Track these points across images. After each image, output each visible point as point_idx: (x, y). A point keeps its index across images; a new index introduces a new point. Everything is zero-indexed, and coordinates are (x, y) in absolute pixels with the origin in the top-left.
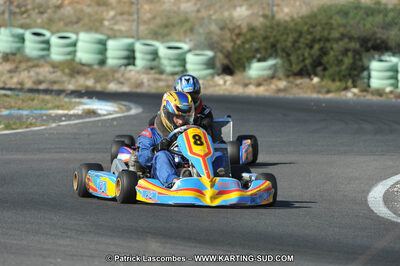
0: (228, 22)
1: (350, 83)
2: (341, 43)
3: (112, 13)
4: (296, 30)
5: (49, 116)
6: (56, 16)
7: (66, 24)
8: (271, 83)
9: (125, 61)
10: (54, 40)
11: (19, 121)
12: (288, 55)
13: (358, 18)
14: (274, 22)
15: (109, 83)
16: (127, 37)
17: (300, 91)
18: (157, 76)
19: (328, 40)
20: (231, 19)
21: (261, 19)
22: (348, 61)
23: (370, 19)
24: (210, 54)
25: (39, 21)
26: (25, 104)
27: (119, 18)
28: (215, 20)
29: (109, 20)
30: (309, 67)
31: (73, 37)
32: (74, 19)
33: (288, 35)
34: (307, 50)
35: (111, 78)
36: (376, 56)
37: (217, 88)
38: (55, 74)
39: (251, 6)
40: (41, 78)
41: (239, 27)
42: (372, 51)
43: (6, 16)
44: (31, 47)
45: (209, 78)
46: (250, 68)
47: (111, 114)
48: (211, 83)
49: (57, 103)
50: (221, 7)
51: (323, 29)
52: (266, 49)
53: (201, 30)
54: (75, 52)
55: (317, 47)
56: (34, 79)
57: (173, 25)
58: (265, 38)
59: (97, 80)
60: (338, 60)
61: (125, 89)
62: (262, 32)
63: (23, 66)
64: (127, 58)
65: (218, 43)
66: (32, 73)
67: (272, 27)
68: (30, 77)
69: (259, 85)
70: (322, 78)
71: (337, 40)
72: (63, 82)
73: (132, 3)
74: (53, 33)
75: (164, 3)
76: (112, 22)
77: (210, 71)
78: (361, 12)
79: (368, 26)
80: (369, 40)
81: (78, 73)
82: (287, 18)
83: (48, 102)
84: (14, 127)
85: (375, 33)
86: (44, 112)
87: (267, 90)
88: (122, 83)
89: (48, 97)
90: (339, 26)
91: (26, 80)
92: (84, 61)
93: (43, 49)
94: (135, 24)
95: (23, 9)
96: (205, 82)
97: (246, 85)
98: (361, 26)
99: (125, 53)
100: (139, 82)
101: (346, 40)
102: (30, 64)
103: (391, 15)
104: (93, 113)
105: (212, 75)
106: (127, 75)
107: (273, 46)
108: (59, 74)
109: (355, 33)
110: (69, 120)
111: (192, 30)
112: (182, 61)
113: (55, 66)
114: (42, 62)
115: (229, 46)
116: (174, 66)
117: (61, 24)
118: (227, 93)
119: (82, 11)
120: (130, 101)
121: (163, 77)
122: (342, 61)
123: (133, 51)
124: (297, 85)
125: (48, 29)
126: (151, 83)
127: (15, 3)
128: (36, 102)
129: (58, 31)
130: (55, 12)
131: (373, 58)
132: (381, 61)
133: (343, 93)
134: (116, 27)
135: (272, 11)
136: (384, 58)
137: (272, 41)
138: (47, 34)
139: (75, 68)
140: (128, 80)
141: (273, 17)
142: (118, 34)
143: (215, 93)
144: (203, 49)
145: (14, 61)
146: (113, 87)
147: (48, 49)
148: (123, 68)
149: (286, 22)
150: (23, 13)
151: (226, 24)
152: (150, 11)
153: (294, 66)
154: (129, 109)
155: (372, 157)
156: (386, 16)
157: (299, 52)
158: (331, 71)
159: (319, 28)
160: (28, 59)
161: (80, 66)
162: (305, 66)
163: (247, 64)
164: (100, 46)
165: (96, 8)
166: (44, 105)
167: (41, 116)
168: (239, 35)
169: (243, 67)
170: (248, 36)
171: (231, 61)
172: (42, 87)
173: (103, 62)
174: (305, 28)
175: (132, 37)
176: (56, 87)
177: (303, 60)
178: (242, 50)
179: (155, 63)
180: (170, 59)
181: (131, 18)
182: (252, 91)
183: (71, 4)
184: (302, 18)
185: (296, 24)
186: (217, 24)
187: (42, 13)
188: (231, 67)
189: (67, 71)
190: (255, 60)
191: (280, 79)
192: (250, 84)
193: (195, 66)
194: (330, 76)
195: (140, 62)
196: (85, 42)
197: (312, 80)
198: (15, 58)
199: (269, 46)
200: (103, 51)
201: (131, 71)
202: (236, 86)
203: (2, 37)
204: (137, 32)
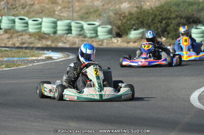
0: (118, 10)
2: (176, 20)
3: (59, 8)
4: (153, 14)
5: (28, 60)
6: (31, 10)
7: (36, 14)
8: (141, 41)
9: (66, 32)
10: (30, 22)
11: (13, 63)
12: (150, 27)
13: (185, 7)
14: (142, 10)
15: (58, 43)
16: (67, 19)
18: (83, 39)
19: (170, 19)
20: (120, 9)
21: (135, 9)
23: (191, 7)
24: (110, 27)
25: (22, 12)
26: (16, 55)
27: (63, 10)
28: (112, 10)
29: (58, 11)
30: (160, 32)
31: (40, 20)
32: (40, 11)
33: (149, 16)
34: (159, 24)
35: (59, 40)
36: (195, 26)
37: (114, 44)
38: (31, 39)
39: (130, 2)
40: (24, 41)
41: (124, 13)
42: (192, 24)
43: (6, 10)
44: (19, 26)
45: (110, 39)
46: (130, 34)
47: (60, 59)
48: (110, 41)
49: (32, 54)
50: (114, 3)
51: (167, 13)
53: (105, 15)
54: (41, 27)
55: (164, 22)
56: (20, 42)
57: (91, 13)
58: (138, 18)
59: (53, 42)
60: (174, 29)
61: (67, 46)
62: (136, 15)
63: (15, 35)
64: (68, 30)
65: (113, 21)
66: (19, 39)
67: (141, 13)
68: (18, 41)
69: (135, 42)
70: (167, 38)
71: (174, 19)
72: (35, 43)
73: (69, 2)
74: (30, 18)
75: (86, 2)
76: (59, 12)
77: (110, 36)
78: (186, 4)
79: (190, 11)
80: (191, 18)
81: (43, 38)
82: (149, 8)
83: (27, 53)
84: (10, 66)
85: (193, 15)
86: (25, 58)
87: (139, 45)
88: (65, 43)
89: (27, 51)
90: (175, 11)
91: (16, 42)
92: (45, 32)
93: (25, 27)
94: (71, 12)
95: (14, 6)
96: (108, 41)
97: (128, 42)
98: (186, 11)
99: (67, 28)
100: (74, 42)
101: (179, 18)
103: (201, 5)
104: (50, 58)
105: (111, 38)
106: (68, 39)
107: (142, 22)
108: (33, 39)
109: (183, 15)
110: (38, 62)
111: (100, 15)
112: (96, 31)
113: (31, 35)
114: (24, 33)
115: (119, 23)
116: (92, 34)
117: (34, 13)
118: (119, 47)
119: (44, 7)
120: (69, 52)
121: (86, 39)
123: (71, 27)
125: (27, 16)
126: (80, 42)
127: (10, 4)
128: (21, 54)
129: (33, 17)
130: (30, 8)
131: (193, 27)
132: (197, 29)
134: (62, 15)
135: (141, 5)
136: (198, 27)
137: (141, 20)
138: (27, 19)
139: (41, 36)
140: (68, 41)
141: (141, 8)
142: (63, 18)
143: (112, 47)
144: (106, 25)
145: (10, 33)
146: (60, 45)
147: (27, 27)
148: (66, 35)
149: (148, 10)
150: (14, 9)
151: (118, 12)
152: (79, 6)
154: (69, 56)
155: (192, 77)
156: (199, 5)
157: (155, 25)
158: (171, 34)
159: (165, 13)
160: (18, 32)
161: (43, 35)
162: (158, 32)
163: (128, 32)
164: (53, 24)
165: (51, 5)
166: (25, 55)
167: (24, 60)
168: (124, 17)
169: (127, 34)
170: (129, 18)
171: (120, 30)
172: (24, 46)
173: (55, 33)
174: (158, 13)
175: (70, 19)
176: (31, 46)
177: (157, 29)
178: (126, 25)
179: (81, 32)
180: (89, 30)
181: (69, 10)
182: (131, 45)
183: (38, 3)
184: (156, 7)
185: (153, 11)
186: (113, 12)
187: (23, 8)
188: (121, 33)
189: (37, 37)
190: (133, 30)
192: (130, 42)
193: (102, 34)
194: (171, 37)
195: (74, 32)
196: (46, 22)
197: (162, 39)
198: (10, 31)
199: (139, 22)
200: (55, 27)
201: (70, 36)
202: (123, 43)
203: (3, 21)
204: (73, 17)
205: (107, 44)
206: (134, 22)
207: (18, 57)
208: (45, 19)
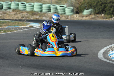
1: (113, 16)
2: (110, 4)
4: (97, 1)
8: (90, 16)
9: (48, 11)
10: (27, 5)
12: (95, 8)
16: (48, 4)
17: (98, 18)
19: (106, 3)
22: (112, 9)
24: (72, 8)
30: (101, 11)
31: (33, 4)
33: (94, 2)
34: (100, 6)
35: (43, 16)
37: (74, 18)
38: (27, 15)
40: (23, 16)
44: (21, 7)
45: (72, 15)
46: (84, 12)
47: (37, 27)
48: (72, 16)
52: (88, 6)
54: (33, 8)
55: (103, 5)
56: (21, 16)
58: (88, 3)
59: (40, 16)
60: (109, 9)
62: (87, 1)
63: (18, 13)
64: (49, 10)
65: (74, 5)
66: (21, 15)
68: (20, 16)
69: (86, 17)
70: (105, 14)
71: (109, 3)
72: (30, 17)
74: (27, 3)
77: (72, 13)
81: (34, 14)
84: (7, 32)
86: (18, 27)
87: (89, 18)
88: (47, 17)
91: (19, 17)
92: (36, 11)
93: (24, 8)
96: (71, 16)
97: (83, 17)
99: (48, 8)
101: (112, 3)
102: (20, 12)
104: (32, 27)
105: (73, 14)
106: (48, 15)
107: (90, 5)
108: (29, 15)
110: (24, 29)
112: (64, 10)
113: (28, 12)
114: (24, 11)
115: (77, 5)
116: (62, 12)
118: (77, 20)
122: (110, 9)
123: (50, 8)
124: (97, 17)
125: (26, 2)
129: (29, 2)
133: (111, 18)
138: (25, 3)
139: (33, 13)
140: (49, 16)
142: (46, 3)
144: (70, 7)
145: (16, 11)
146: (44, 18)
147: (26, 8)
148: (47, 13)
153: (97, 11)
157: (98, 7)
158: (107, 12)
160: (20, 11)
162: (100, 11)
163: (83, 11)
164: (40, 7)
167: (17, 28)
168: (80, 2)
169: (82, 12)
170: (83, 3)
171: (78, 10)
173: (41, 11)
175: (50, 4)
177: (99, 9)
178: (81, 7)
179: (56, 11)
180: (60, 10)
182: (84, 18)
188: (78, 12)
189: (31, 14)
190: (85, 10)
191: (92, 15)
192: (84, 16)
193: (68, 12)
194: (107, 14)
195: (52, 11)
196: (36, 5)
197: (102, 15)
198: (16, 10)
199: (89, 5)
200: (41, 8)
201: (49, 13)
202: (80, 17)
203: (12, 4)
204: (51, 2)
205: (71, 18)
206: (86, 5)
207: (14, 26)
208: (36, 4)
